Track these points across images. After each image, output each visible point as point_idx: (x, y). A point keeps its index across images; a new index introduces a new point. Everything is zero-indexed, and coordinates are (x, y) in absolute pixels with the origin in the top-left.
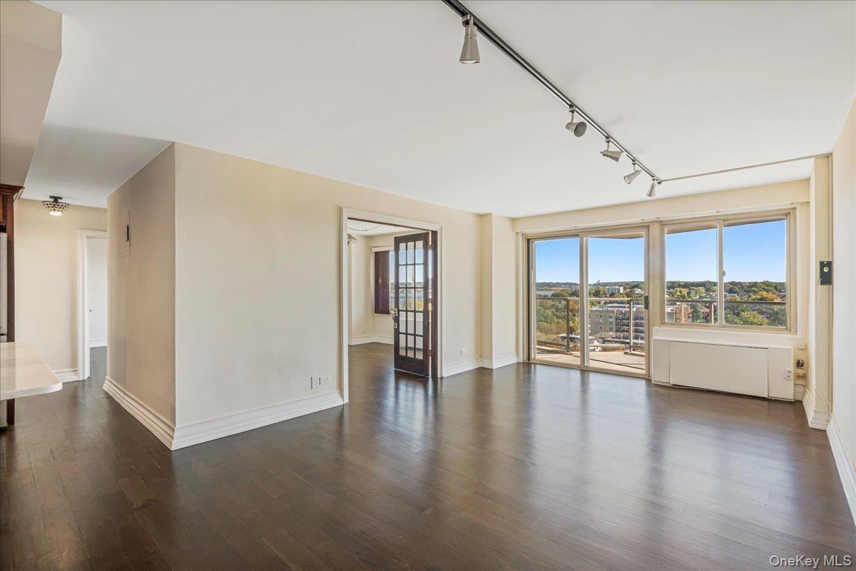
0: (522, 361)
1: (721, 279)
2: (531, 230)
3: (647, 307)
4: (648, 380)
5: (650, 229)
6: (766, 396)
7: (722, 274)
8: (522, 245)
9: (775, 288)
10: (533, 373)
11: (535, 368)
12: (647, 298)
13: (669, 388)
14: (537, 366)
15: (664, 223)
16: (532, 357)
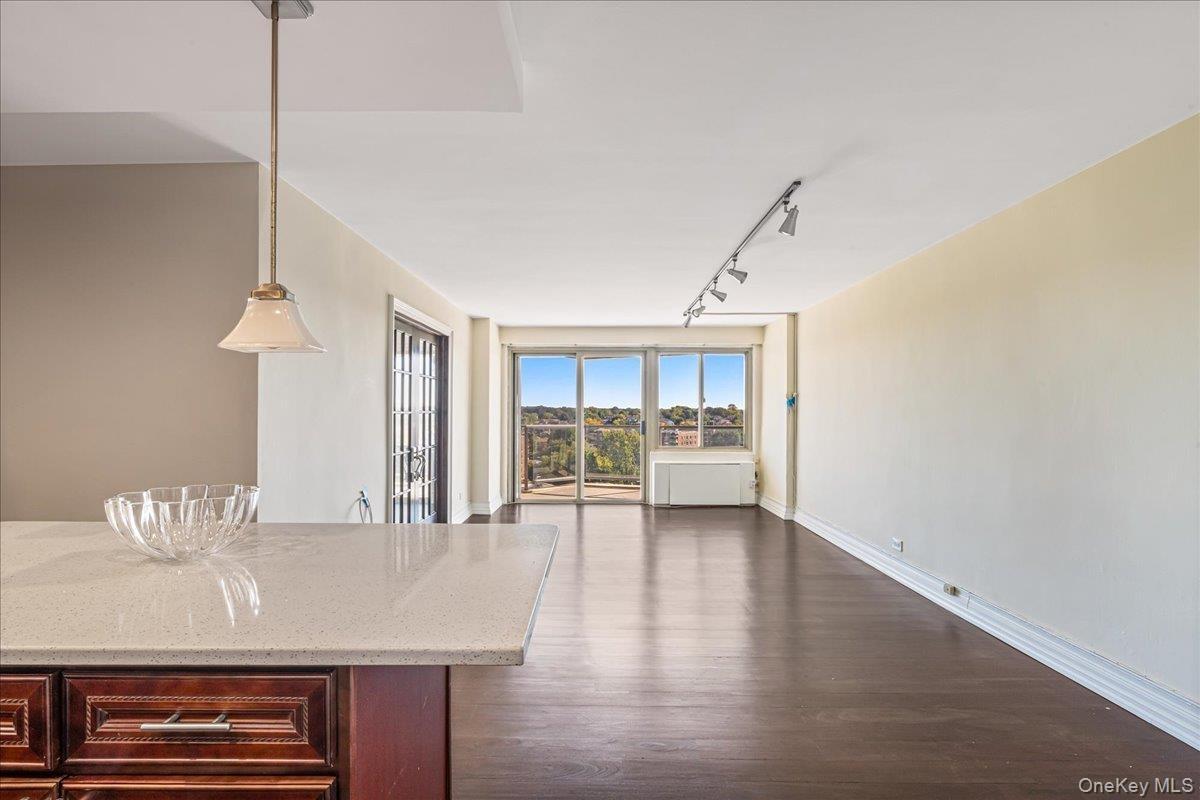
0: (506, 503)
1: (701, 405)
2: (519, 342)
3: (644, 433)
4: (645, 505)
5: (648, 355)
6: (738, 504)
7: (702, 400)
8: (507, 358)
9: (599, 414)
10: (517, 515)
11: (519, 510)
12: (644, 423)
13: (669, 509)
14: (523, 507)
15: (657, 350)
16: (517, 496)
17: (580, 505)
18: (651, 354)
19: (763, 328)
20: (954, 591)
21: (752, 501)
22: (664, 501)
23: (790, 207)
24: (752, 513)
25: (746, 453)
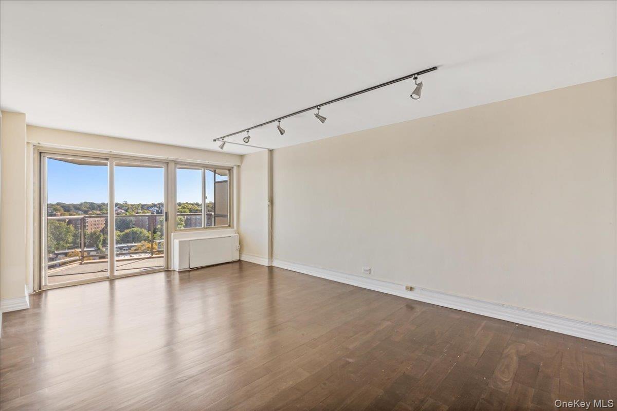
0: (32, 293)
3: (167, 220)
4: (168, 271)
5: (169, 164)
6: (231, 261)
8: (34, 156)
12: (167, 213)
13: (189, 271)
14: (50, 293)
15: (176, 163)
16: (43, 284)
17: (112, 280)
18: (172, 165)
19: (242, 157)
20: (411, 289)
21: (237, 258)
22: (185, 267)
23: (418, 81)
24: (237, 266)
25: (230, 230)
